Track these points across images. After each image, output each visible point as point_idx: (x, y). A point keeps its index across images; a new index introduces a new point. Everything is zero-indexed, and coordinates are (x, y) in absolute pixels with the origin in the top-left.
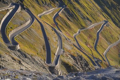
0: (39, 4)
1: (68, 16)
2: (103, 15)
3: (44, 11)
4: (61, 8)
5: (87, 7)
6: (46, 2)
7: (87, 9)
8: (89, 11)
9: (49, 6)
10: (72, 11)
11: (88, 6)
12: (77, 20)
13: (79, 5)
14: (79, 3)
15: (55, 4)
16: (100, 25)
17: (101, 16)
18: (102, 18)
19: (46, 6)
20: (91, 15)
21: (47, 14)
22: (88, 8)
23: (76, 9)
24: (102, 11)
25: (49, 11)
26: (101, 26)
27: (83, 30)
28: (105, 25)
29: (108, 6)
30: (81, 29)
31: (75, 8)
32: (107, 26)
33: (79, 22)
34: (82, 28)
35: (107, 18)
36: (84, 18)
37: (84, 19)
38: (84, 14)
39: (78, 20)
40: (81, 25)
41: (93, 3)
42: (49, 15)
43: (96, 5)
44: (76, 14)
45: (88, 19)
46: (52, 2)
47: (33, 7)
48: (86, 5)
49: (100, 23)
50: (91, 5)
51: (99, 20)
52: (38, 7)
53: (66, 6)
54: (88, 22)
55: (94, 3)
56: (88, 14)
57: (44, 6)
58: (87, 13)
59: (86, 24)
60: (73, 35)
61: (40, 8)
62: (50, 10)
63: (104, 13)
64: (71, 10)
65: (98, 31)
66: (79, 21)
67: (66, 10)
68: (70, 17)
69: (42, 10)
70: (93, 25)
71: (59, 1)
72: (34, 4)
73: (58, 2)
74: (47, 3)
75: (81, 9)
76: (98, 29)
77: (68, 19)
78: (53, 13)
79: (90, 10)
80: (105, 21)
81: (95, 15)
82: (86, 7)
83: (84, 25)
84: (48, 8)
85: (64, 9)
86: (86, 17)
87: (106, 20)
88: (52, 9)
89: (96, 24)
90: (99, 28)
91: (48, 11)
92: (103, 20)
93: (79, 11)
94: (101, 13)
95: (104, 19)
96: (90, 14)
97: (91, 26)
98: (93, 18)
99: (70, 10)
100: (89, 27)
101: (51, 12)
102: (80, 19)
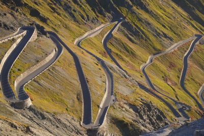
0: (76, 20)
1: (129, 36)
2: (193, 26)
3: (86, 32)
4: (116, 22)
5: (162, 15)
6: (87, 16)
7: (163, 19)
8: (166, 21)
9: (95, 21)
10: (135, 25)
11: (164, 12)
12: (146, 40)
13: (147, 14)
14: (147, 11)
15: (105, 17)
16: (188, 44)
17: (190, 27)
18: (191, 32)
19: (89, 23)
20: (170, 28)
21: (91, 36)
22: (164, 17)
23: (143, 21)
24: (190, 19)
25: (95, 30)
26: (189, 45)
27: (158, 56)
28: (198, 43)
29: (201, 9)
30: (154, 55)
31: (140, 20)
32: (200, 43)
33: (150, 42)
34: (155, 52)
35: (201, 29)
36: (158, 34)
37: (159, 36)
38: (158, 28)
39: (148, 40)
40: (154, 48)
41: (172, 7)
42: (95, 37)
43: (180, 10)
44: (144, 30)
45: (165, 36)
46: (99, 15)
47: (66, 27)
48: (160, 12)
49: (187, 40)
50: (169, 10)
51: (186, 35)
52: (75, 26)
53: (125, 18)
54: (166, 42)
55: (176, 6)
56: (165, 27)
57: (85, 24)
58: (163, 26)
59: (163, 46)
60: (140, 66)
61: (78, 28)
62: (97, 29)
63: (193, 22)
64: (134, 23)
65: (185, 55)
66: (150, 40)
67: (125, 25)
68: (132, 36)
69: (83, 31)
70: (176, 44)
71: (111, 12)
72: (67, 23)
73: (109, 13)
74: (91, 18)
75: (151, 20)
76: (186, 51)
77: (130, 40)
78: (102, 34)
79: (169, 19)
80: (196, 35)
81: (178, 28)
82: (160, 15)
83: (159, 47)
84: (93, 25)
85: (122, 24)
86: (162, 33)
87: (199, 33)
88: (100, 27)
89: (181, 43)
90: (187, 49)
91: (93, 31)
92: (193, 34)
93: (149, 24)
94: (189, 23)
95: (195, 32)
96: (168, 27)
97: (172, 48)
98: (175, 33)
99: (132, 24)
100: (169, 49)
101: (99, 32)
102: (152, 38)
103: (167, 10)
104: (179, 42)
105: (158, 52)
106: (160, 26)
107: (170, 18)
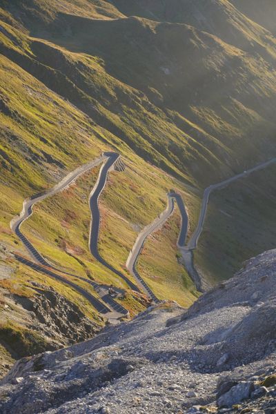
2: (98, 137)
5: (37, 118)
7: (40, 126)
8: (47, 131)
11: (39, 113)
12: (12, 170)
13: (8, 118)
14: (7, 112)
16: (94, 171)
17: (92, 139)
18: (96, 148)
20: (57, 144)
22: (42, 122)
23: (3, 132)
24: (92, 124)
26: (97, 174)
27: (39, 200)
28: (112, 169)
29: (108, 103)
30: (33, 198)
32: (116, 169)
33: (21, 174)
34: (35, 192)
35: (114, 141)
36: (36, 157)
37: (36, 160)
38: (32, 145)
39: (16, 169)
40: (31, 185)
41: (55, 103)
43: (69, 106)
44: (6, 151)
45: (49, 159)
48: (32, 113)
49: (91, 164)
50: (49, 108)
51: (89, 155)
54: (52, 170)
55: (60, 100)
56: (45, 142)
58: (42, 140)
59: (47, 179)
60: (8, 223)
63: (98, 130)
65: (92, 193)
66: (21, 170)
70: (71, 175)
75: (17, 130)
76: (92, 187)
79: (50, 126)
80: (107, 154)
81: (70, 142)
82: (32, 119)
83: (39, 182)
86: (41, 155)
87: (110, 150)
89: (80, 171)
90: (94, 182)
92: (100, 152)
93: (14, 138)
94: (88, 130)
95: (105, 148)
96: (52, 140)
97: (65, 182)
98: (67, 153)
100: (60, 184)
102: (23, 164)
103: (44, 107)
104: (77, 170)
105: (40, 191)
106: (35, 141)
107: (53, 124)
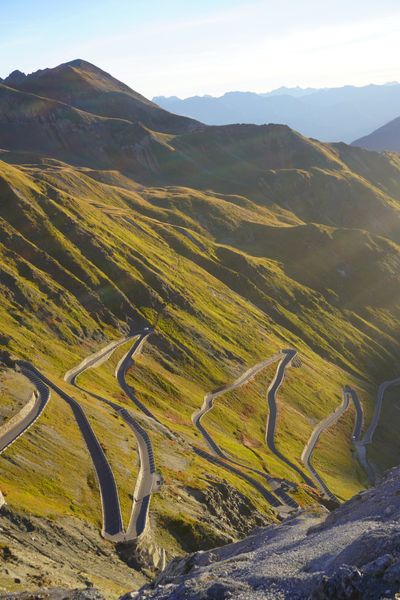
1: (164, 360)
2: (277, 335)
3: (84, 358)
4: (138, 337)
5: (220, 317)
6: (84, 328)
7: (223, 325)
8: (229, 329)
9: (98, 337)
11: (222, 313)
12: (195, 366)
14: (191, 312)
15: (116, 327)
16: (272, 368)
17: (271, 337)
18: (275, 345)
19: (88, 341)
20: (238, 341)
21: (94, 366)
22: (225, 321)
23: (187, 330)
24: (271, 322)
25: (100, 354)
26: (275, 371)
28: (289, 365)
29: (287, 303)
31: (181, 329)
32: (294, 365)
33: (203, 369)
35: (292, 339)
36: (217, 354)
37: (218, 357)
38: (215, 342)
41: (237, 303)
42: (102, 366)
43: (250, 306)
44: (190, 348)
45: (231, 356)
46: (104, 325)
48: (215, 313)
49: (270, 360)
50: (232, 309)
51: (268, 352)
53: (152, 328)
55: (242, 301)
56: (227, 339)
57: (81, 343)
58: (224, 337)
61: (68, 352)
62: (104, 350)
63: (277, 328)
64: (171, 337)
66: (203, 366)
67: (155, 340)
68: (169, 360)
69: (77, 357)
70: (250, 370)
71: (127, 318)
73: (124, 320)
74: (90, 332)
75: (201, 329)
77: (167, 367)
78: (113, 360)
79: (233, 325)
80: (284, 351)
81: (251, 340)
82: (215, 318)
84: (95, 345)
85: (149, 340)
86: (223, 351)
87: (288, 348)
88: (109, 347)
89: (259, 367)
90: (273, 378)
91: (96, 356)
92: (278, 349)
93: (198, 336)
94: (268, 329)
95: (282, 345)
96: (233, 338)
98: (247, 350)
99: (168, 339)
101: (108, 356)
102: (205, 361)
103: (227, 308)
107: (234, 323)
